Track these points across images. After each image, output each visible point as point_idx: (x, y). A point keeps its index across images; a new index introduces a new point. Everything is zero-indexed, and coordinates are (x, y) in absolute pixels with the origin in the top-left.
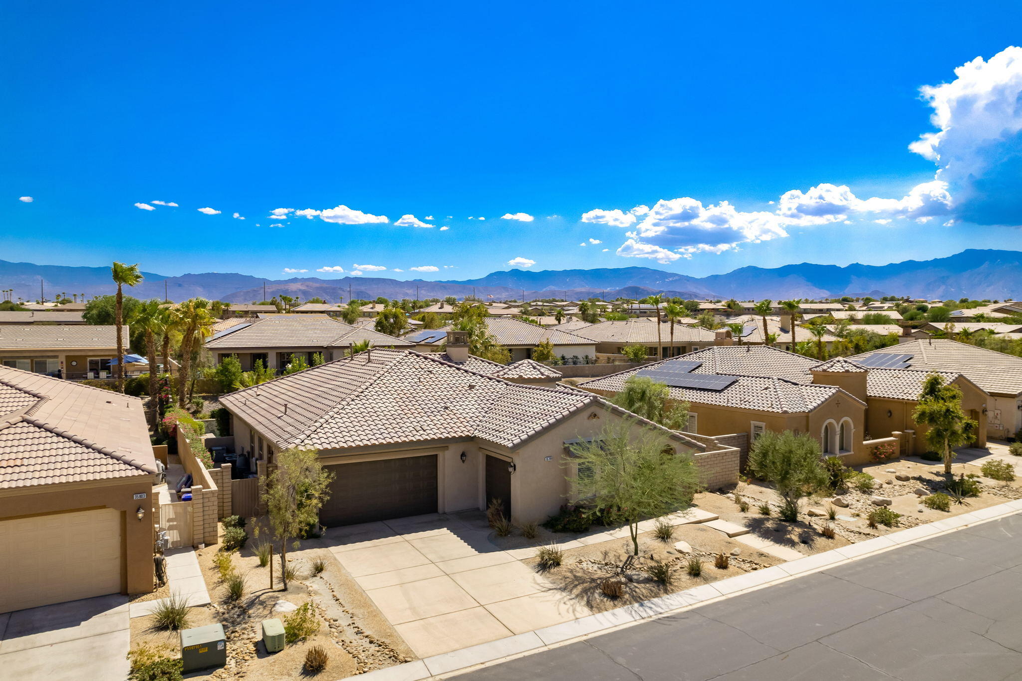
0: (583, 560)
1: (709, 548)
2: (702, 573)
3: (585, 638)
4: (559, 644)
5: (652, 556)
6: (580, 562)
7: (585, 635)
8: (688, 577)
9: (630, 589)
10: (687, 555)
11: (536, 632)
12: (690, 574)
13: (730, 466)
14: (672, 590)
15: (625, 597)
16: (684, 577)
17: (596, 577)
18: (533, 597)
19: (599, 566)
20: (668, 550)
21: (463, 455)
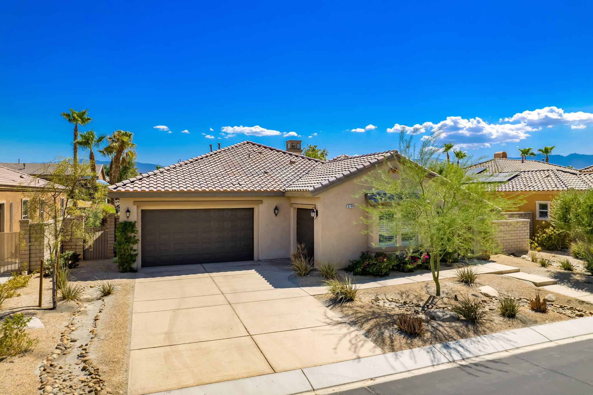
0: (380, 298)
1: (517, 294)
2: (517, 315)
3: (370, 383)
4: (332, 389)
5: (456, 296)
6: (377, 300)
7: (372, 379)
8: (502, 318)
9: (432, 327)
10: (494, 299)
11: (304, 370)
12: (503, 315)
13: (521, 234)
14: (484, 331)
15: (426, 335)
16: (498, 319)
17: (393, 313)
18: (316, 330)
19: (397, 305)
20: (473, 293)
21: (276, 208)
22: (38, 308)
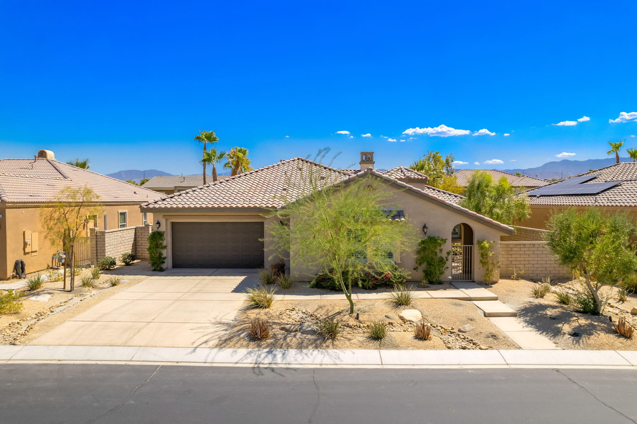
0: (297, 309)
5: (358, 315)
11: (141, 348)
22: (63, 290)
